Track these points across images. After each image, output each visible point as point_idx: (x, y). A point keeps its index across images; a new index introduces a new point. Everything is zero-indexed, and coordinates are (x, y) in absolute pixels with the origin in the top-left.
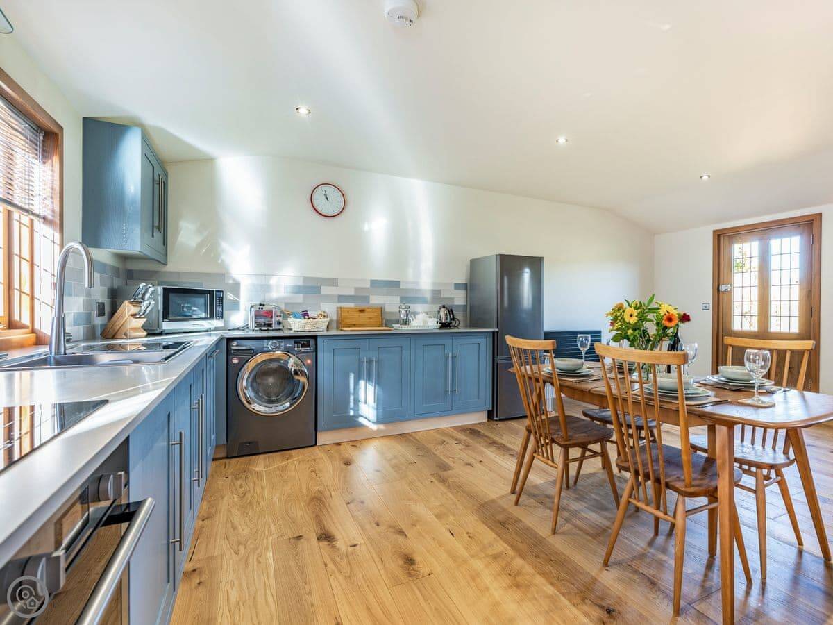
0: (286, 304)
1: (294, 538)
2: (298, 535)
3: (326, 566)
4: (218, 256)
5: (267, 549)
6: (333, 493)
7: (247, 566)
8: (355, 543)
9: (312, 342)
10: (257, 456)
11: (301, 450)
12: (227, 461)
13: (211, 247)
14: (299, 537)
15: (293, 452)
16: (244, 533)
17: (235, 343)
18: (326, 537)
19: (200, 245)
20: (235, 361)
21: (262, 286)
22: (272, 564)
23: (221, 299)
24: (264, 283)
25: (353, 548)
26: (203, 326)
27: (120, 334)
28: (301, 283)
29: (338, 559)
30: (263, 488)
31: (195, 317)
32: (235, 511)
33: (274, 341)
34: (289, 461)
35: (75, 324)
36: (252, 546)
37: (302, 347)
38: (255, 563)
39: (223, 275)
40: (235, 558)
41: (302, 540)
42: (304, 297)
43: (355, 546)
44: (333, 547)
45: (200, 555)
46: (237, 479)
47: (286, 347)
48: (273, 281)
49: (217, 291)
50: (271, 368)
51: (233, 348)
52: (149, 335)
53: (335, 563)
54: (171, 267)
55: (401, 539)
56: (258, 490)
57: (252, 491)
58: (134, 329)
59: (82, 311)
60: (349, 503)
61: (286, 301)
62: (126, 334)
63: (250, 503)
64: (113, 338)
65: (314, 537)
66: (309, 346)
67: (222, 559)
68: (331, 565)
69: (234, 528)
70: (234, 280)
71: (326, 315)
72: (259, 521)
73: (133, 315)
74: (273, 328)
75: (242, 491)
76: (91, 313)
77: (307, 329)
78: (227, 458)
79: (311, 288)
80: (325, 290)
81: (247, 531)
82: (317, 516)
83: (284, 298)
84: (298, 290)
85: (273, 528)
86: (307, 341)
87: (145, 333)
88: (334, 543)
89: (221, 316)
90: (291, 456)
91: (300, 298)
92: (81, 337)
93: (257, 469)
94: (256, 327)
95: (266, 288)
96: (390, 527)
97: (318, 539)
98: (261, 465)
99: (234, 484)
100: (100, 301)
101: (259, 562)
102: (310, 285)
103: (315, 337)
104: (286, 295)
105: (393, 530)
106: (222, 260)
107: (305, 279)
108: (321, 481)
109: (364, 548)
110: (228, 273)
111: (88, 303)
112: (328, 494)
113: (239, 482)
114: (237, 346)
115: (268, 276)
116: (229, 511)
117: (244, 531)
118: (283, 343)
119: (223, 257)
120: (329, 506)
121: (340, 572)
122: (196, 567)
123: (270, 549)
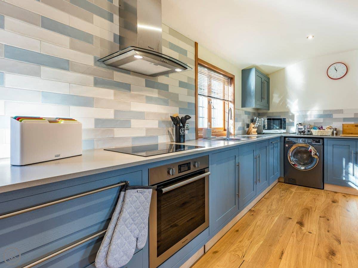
0: (315, 123)
1: (288, 218)
2: (290, 217)
3: (293, 232)
4: (286, 105)
5: (277, 216)
6: (317, 210)
7: (267, 217)
8: (312, 232)
9: (321, 141)
10: (296, 186)
11: (315, 189)
12: (284, 184)
13: (284, 102)
14: (290, 218)
15: (311, 189)
16: (273, 208)
17: (287, 139)
18: (301, 224)
19: (280, 102)
20: (287, 146)
21: (303, 115)
22: (275, 221)
23: (285, 122)
24: (304, 114)
25: (308, 233)
26: (277, 131)
27: (250, 134)
28: (322, 113)
29: (299, 233)
30: (289, 197)
31: (275, 128)
32: (275, 200)
33: (303, 139)
34: (307, 191)
35: (239, 130)
36: (273, 213)
37: (316, 142)
38: (271, 218)
39: (287, 112)
40: (266, 213)
41: (291, 220)
42: (324, 120)
43: (310, 233)
44: (301, 228)
45: (257, 208)
46: (283, 191)
47: (308, 142)
48: (308, 113)
49: (283, 119)
50: (302, 150)
51: (286, 140)
52: (258, 134)
53: (297, 233)
54: (271, 110)
55: (336, 243)
56: (288, 197)
57: (285, 196)
58: (254, 132)
59: (241, 126)
60: (321, 217)
61: (315, 122)
62: (252, 133)
63: (282, 200)
64: (249, 134)
65: (296, 221)
66: (319, 142)
67: (262, 212)
68: (295, 233)
69: (272, 205)
70: (292, 114)
71: (331, 128)
72: (281, 207)
73: (253, 128)
74: (306, 133)
75: (281, 195)
76: (244, 127)
77: (319, 135)
78: (285, 183)
79: (328, 115)
80: (335, 116)
81: (275, 208)
82: (303, 215)
83: (314, 120)
84: (320, 116)
85: (284, 211)
86: (319, 140)
87: (257, 134)
88: (302, 227)
89: (285, 128)
90: (309, 190)
91: (321, 120)
92: (241, 134)
93: (292, 190)
94: (299, 133)
95: (305, 116)
96: (334, 236)
97: (297, 223)
98: (294, 189)
99: (281, 192)
100: (248, 123)
101: (272, 218)
102: (327, 113)
103: (323, 139)
104: (315, 119)
105: (335, 237)
106: (288, 107)
107: (325, 111)
108: (315, 204)
109: (314, 236)
110: (290, 111)
111: (243, 124)
112: (314, 209)
113: (283, 192)
114: (288, 140)
115: (306, 111)
116: (274, 199)
117: (274, 207)
118: (307, 140)
119: (288, 105)
120: (311, 213)
121: (297, 237)
122: (254, 210)
123: (278, 217)
